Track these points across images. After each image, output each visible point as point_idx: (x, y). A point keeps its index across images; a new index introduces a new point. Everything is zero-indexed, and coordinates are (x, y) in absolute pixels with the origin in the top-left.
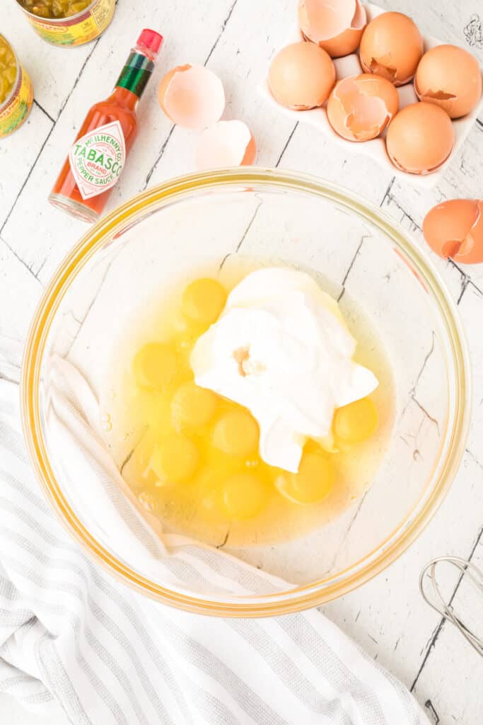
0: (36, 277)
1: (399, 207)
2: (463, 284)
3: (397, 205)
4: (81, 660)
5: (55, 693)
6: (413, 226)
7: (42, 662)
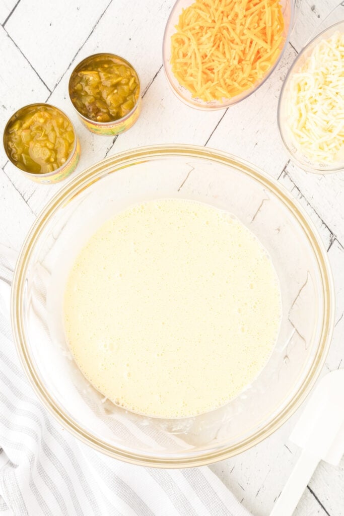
0: (26, 202)
1: (292, 181)
2: (331, 240)
3: (290, 179)
4: (32, 485)
5: (12, 508)
6: (300, 196)
7: (5, 484)
